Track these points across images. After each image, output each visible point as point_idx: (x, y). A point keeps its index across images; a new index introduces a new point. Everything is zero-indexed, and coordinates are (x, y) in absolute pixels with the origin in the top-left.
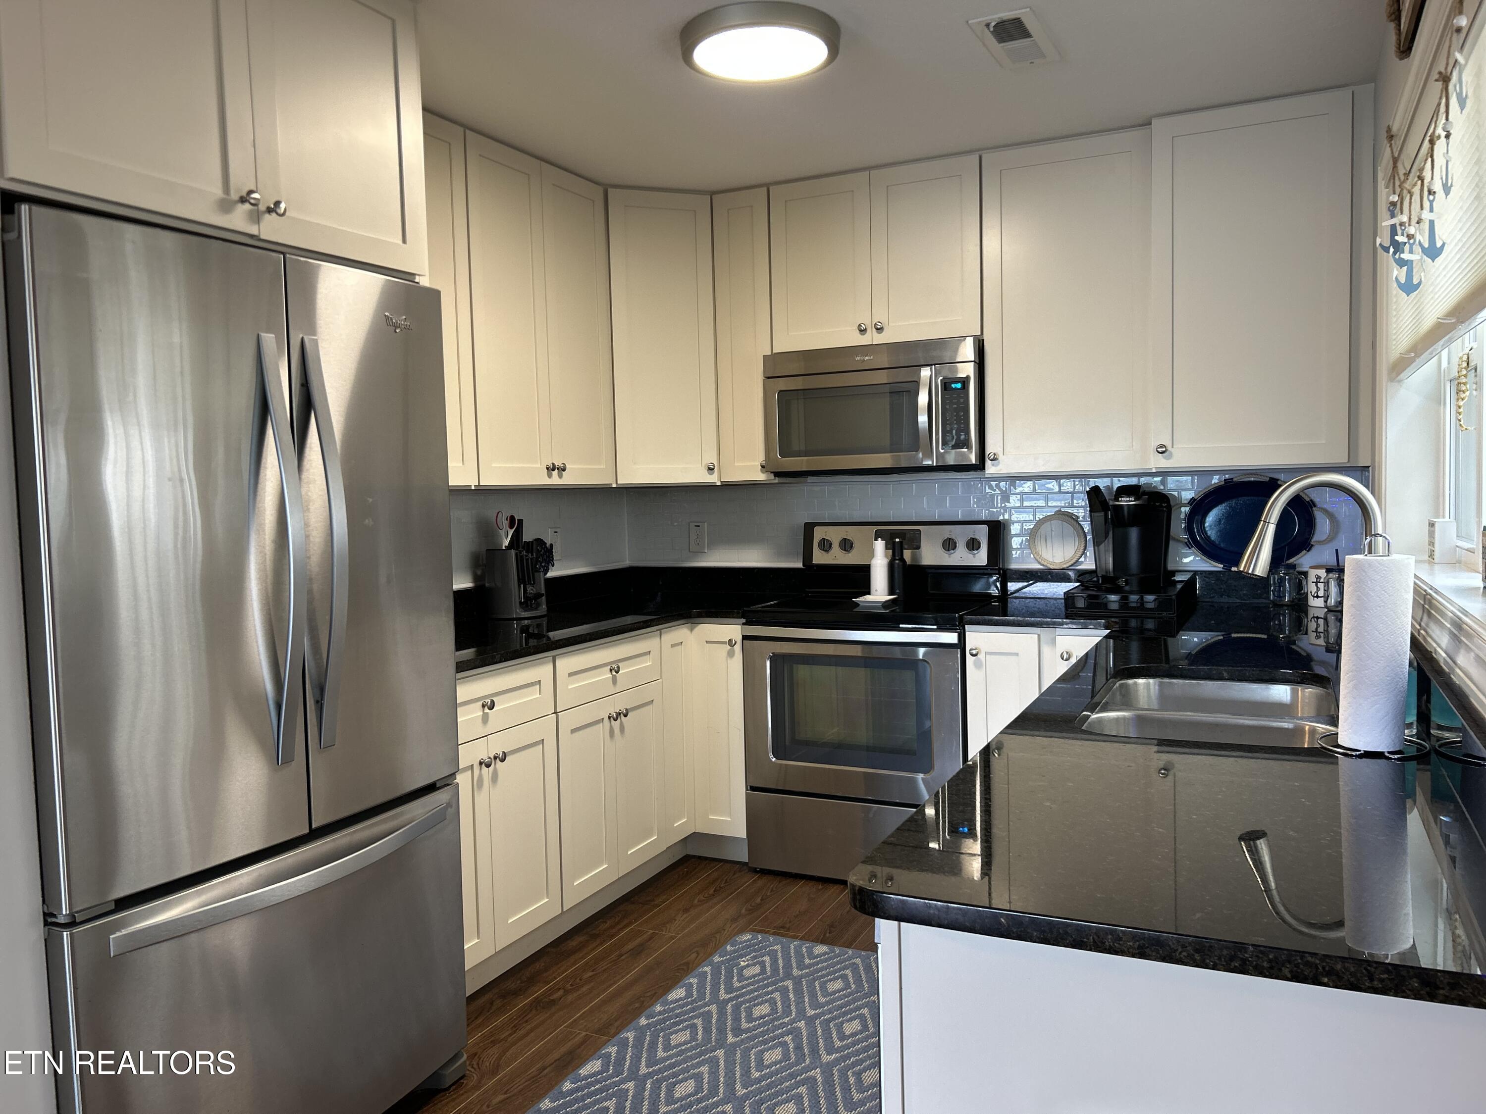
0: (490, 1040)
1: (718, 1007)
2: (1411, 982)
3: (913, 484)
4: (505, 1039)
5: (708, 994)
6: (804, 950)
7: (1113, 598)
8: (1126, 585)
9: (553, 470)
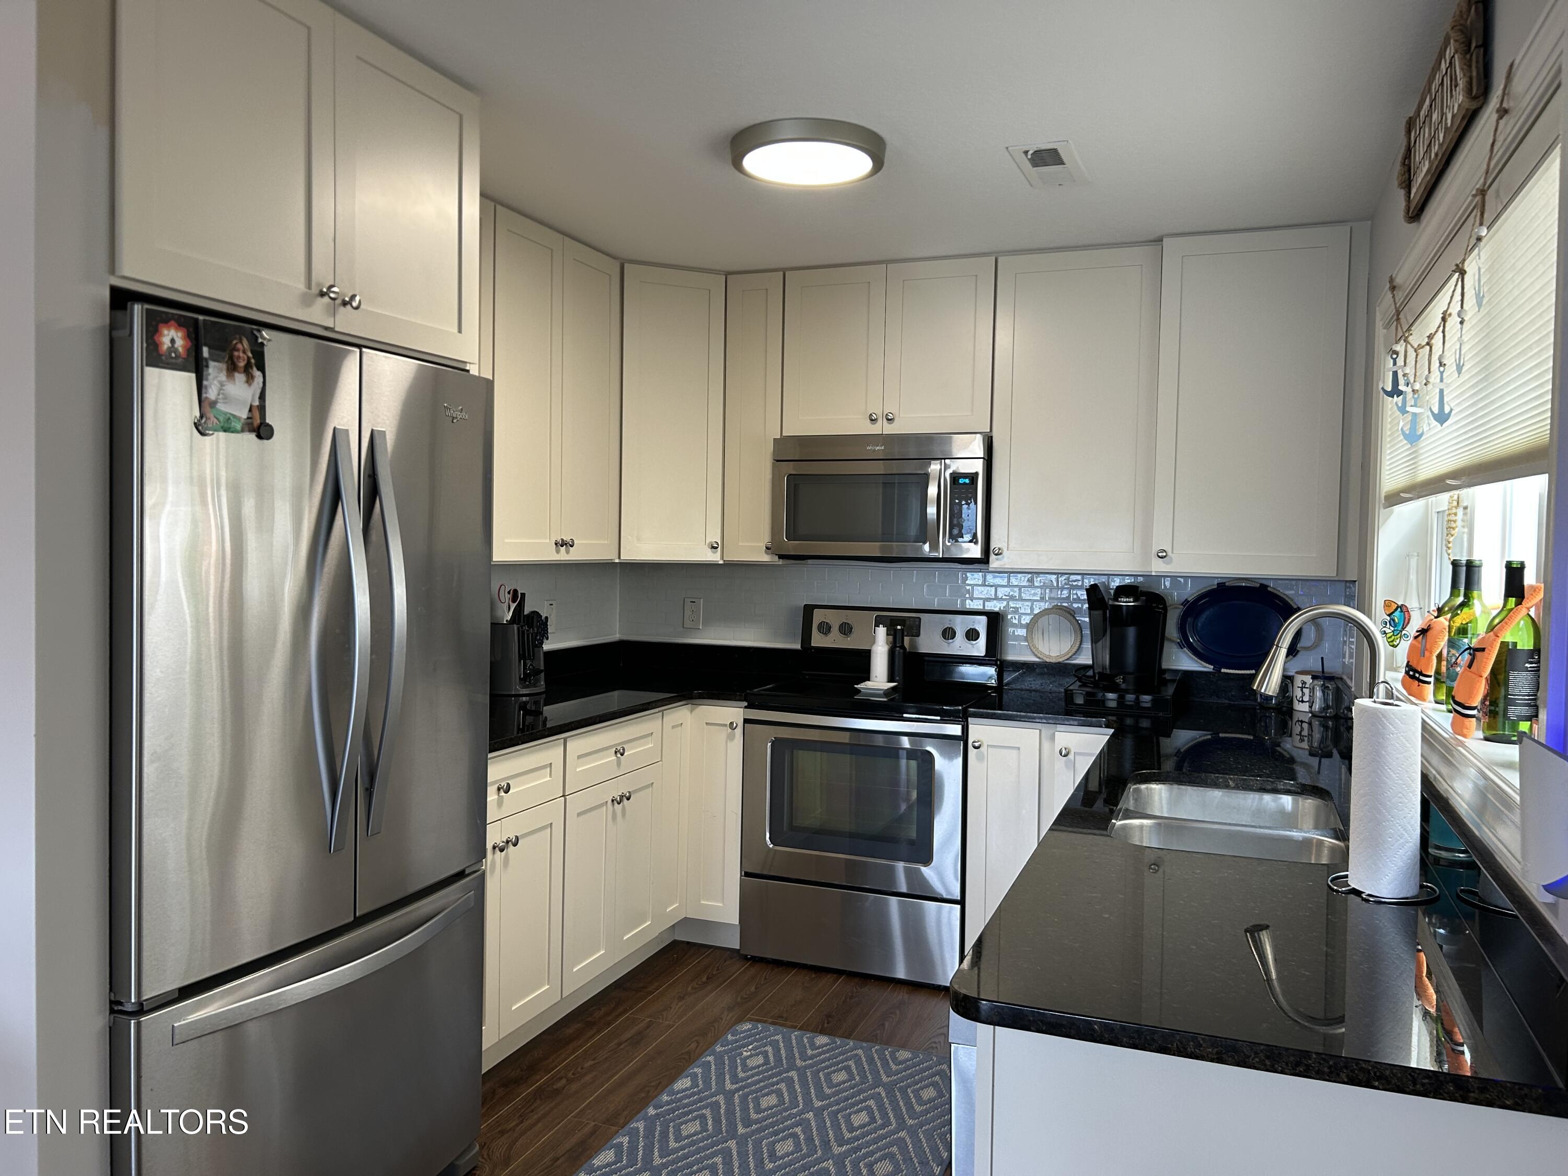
0: (497, 1130)
1: (725, 1098)
2: (1448, 1087)
3: (914, 572)
4: (513, 1129)
5: (714, 1084)
6: (806, 1040)
7: (1111, 696)
8: (1123, 682)
9: (562, 546)
